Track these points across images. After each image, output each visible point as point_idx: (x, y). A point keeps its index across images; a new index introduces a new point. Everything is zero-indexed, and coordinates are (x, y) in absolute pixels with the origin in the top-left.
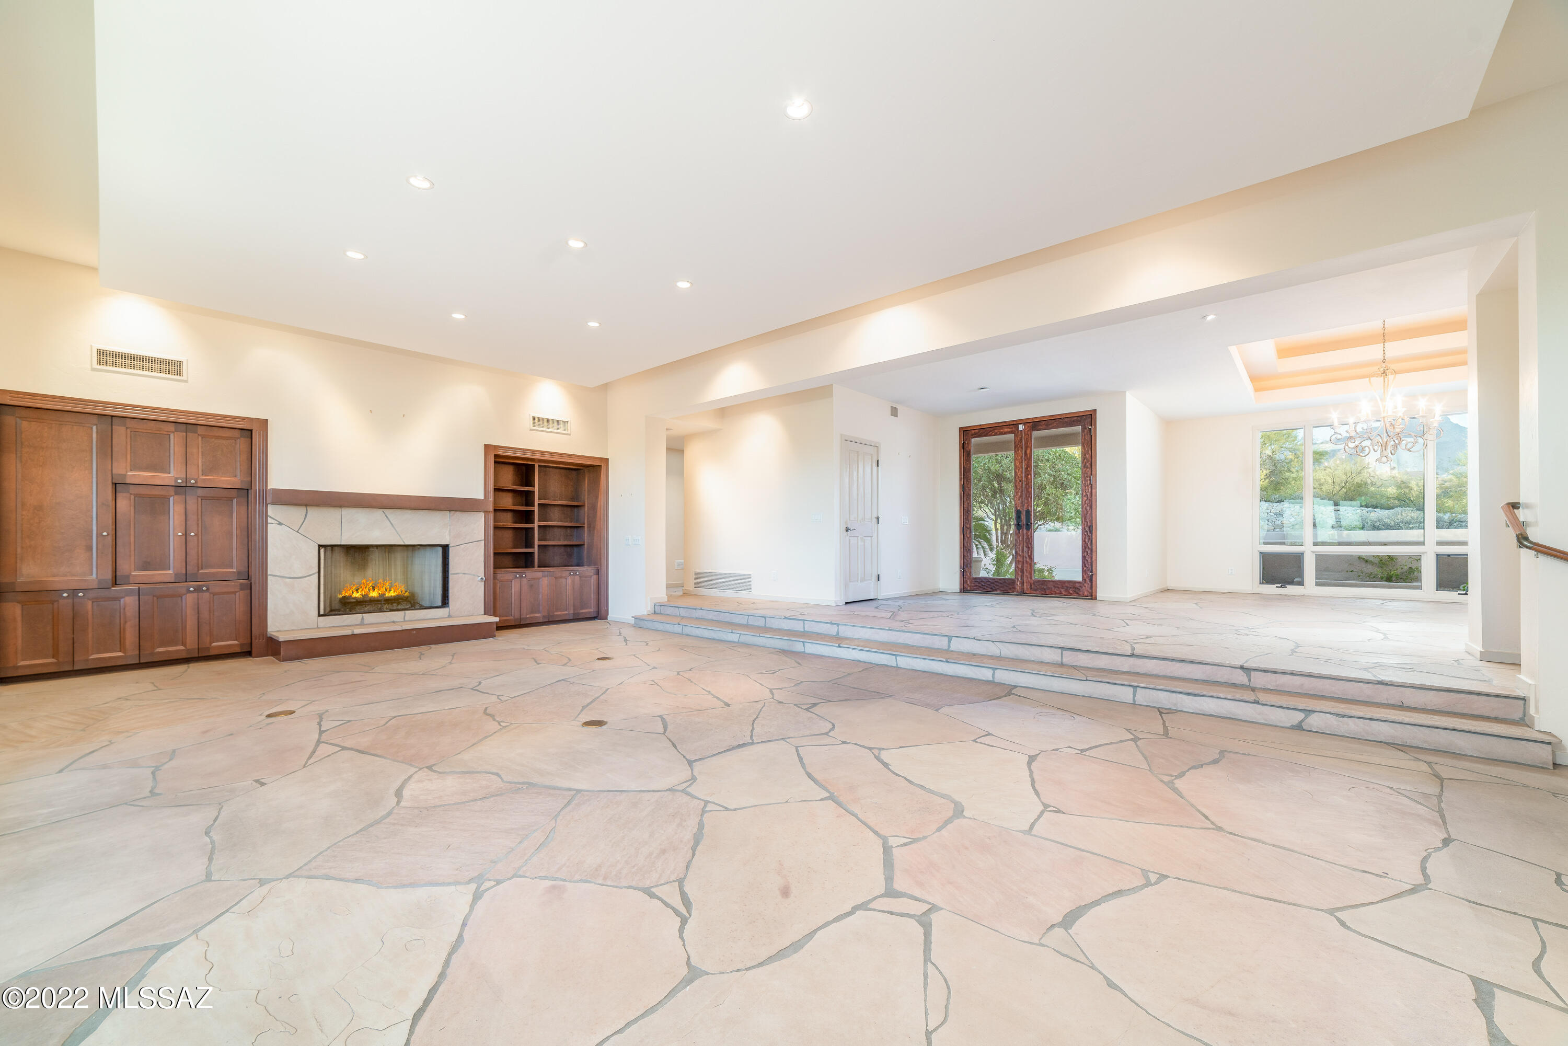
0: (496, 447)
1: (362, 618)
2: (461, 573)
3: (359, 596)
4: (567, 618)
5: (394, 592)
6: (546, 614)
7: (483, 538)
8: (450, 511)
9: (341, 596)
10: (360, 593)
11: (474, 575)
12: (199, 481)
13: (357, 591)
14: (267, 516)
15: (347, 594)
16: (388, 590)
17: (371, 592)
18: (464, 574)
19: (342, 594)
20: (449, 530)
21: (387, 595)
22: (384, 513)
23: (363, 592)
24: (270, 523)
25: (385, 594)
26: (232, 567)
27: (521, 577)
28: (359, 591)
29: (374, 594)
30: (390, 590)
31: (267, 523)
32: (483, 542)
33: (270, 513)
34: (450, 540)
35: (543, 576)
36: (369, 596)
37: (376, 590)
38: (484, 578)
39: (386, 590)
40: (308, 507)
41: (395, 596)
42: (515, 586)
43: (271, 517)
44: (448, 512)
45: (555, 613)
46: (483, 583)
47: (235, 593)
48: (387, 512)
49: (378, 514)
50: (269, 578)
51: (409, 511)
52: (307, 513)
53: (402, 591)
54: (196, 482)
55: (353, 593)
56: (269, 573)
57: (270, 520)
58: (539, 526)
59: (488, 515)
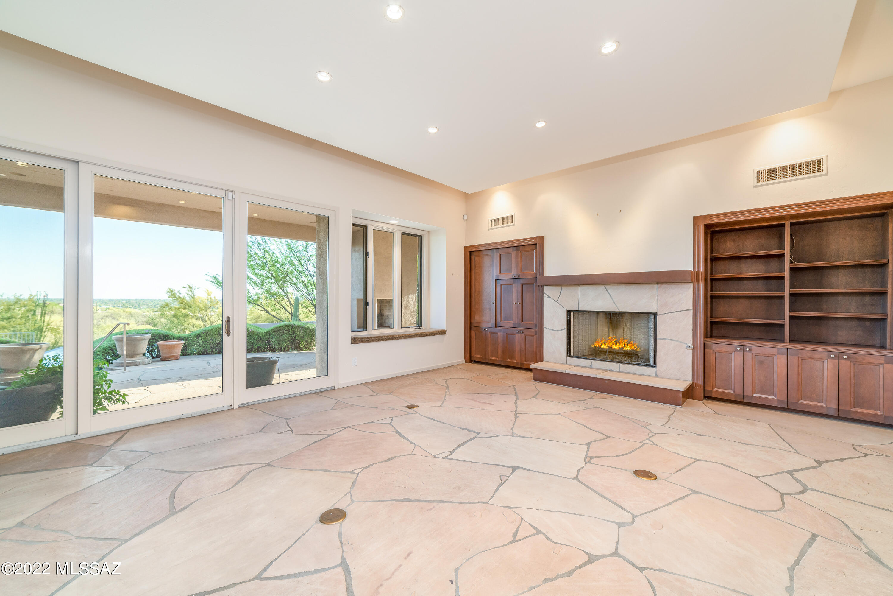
0: (706, 217)
1: (591, 363)
2: (668, 339)
3: (606, 348)
4: (824, 412)
5: (630, 347)
6: (784, 398)
7: (692, 308)
8: (657, 283)
9: (593, 346)
10: (606, 346)
11: (681, 342)
12: (520, 275)
13: (605, 344)
14: (543, 293)
15: (597, 345)
16: (626, 345)
17: (614, 345)
18: (671, 340)
19: (594, 345)
20: (656, 300)
21: (625, 349)
22: (605, 288)
23: (609, 345)
24: (544, 297)
25: (624, 348)
26: (533, 321)
27: (744, 350)
28: (606, 344)
29: (616, 347)
30: (627, 346)
31: (543, 297)
32: (692, 311)
33: (544, 291)
34: (657, 309)
35: (778, 354)
36: (613, 348)
37: (618, 344)
38: (692, 347)
39: (624, 345)
40: (562, 286)
41: (630, 350)
42: (736, 360)
43: (545, 294)
44: (656, 284)
45: (801, 401)
46: (691, 351)
47: (533, 336)
48: (608, 287)
49: (601, 288)
50: (544, 329)
51: (623, 286)
52: (561, 290)
53: (635, 347)
54: (519, 276)
55: (602, 345)
56: (544, 326)
57: (544, 295)
58: (792, 295)
59: (698, 285)
